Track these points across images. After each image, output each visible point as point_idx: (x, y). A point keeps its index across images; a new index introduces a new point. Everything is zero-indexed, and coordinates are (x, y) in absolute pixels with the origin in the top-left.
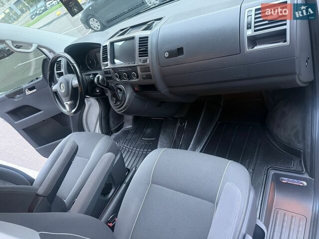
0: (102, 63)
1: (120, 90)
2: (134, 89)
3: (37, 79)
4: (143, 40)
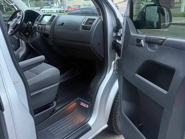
0: (36, 21)
1: (36, 34)
2: (41, 35)
4: (54, 16)
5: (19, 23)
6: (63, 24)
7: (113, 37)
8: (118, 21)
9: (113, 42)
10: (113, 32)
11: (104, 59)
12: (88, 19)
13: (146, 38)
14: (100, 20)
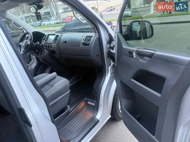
0: (42, 40)
1: (44, 51)
2: (49, 52)
3: (16, 42)
4: (57, 36)
5: (29, 43)
6: (66, 42)
7: (107, 48)
8: (110, 35)
9: (108, 53)
10: (107, 44)
11: (102, 66)
12: (87, 36)
13: (137, 51)
14: (96, 36)
